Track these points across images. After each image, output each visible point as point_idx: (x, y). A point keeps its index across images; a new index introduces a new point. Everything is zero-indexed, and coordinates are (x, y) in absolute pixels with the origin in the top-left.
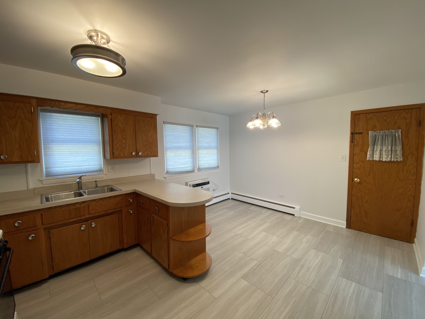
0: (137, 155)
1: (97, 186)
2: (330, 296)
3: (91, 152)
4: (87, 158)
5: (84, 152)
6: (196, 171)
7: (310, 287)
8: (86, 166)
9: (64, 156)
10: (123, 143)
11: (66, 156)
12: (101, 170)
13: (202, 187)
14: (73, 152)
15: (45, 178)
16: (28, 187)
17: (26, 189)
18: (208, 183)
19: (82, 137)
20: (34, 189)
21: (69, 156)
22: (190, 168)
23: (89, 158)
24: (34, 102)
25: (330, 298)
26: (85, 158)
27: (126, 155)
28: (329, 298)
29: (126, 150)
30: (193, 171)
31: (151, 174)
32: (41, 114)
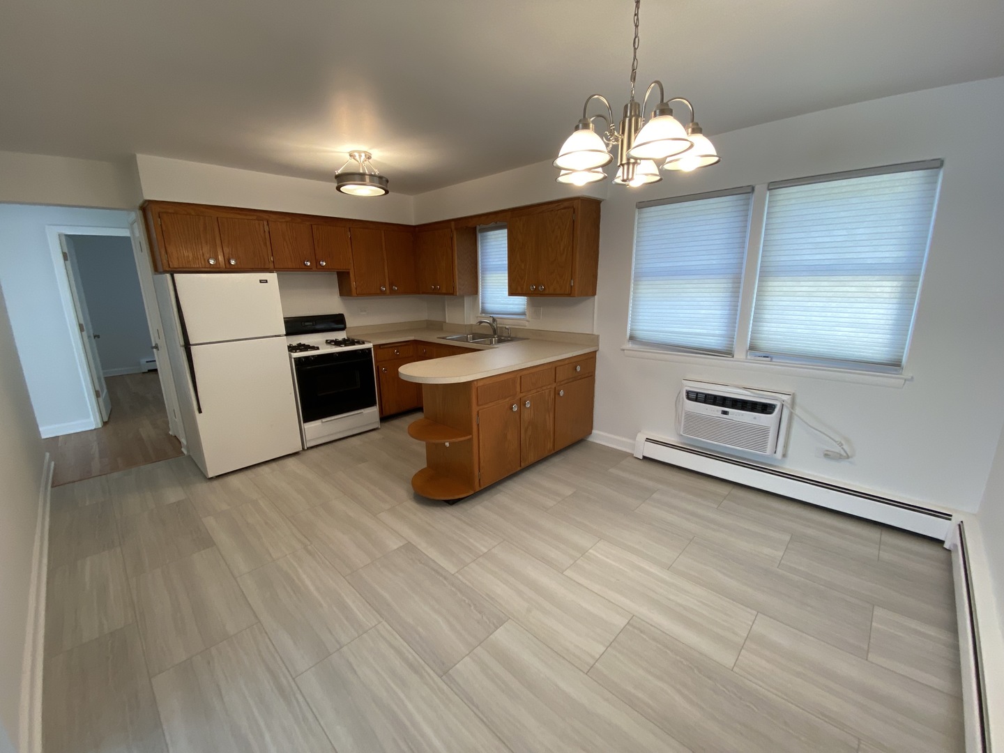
0: (538, 292)
1: (509, 336)
2: (294, 679)
6: (740, 354)
7: (338, 650)
8: (511, 304)
10: (522, 269)
11: (495, 289)
12: (523, 314)
13: (725, 413)
14: (501, 284)
15: (480, 315)
16: (464, 322)
18: (766, 408)
20: (471, 325)
21: (498, 290)
22: (713, 342)
24: (453, 224)
25: (290, 678)
27: (524, 290)
28: (292, 676)
29: (524, 282)
30: (728, 353)
31: (593, 335)
32: (479, 236)
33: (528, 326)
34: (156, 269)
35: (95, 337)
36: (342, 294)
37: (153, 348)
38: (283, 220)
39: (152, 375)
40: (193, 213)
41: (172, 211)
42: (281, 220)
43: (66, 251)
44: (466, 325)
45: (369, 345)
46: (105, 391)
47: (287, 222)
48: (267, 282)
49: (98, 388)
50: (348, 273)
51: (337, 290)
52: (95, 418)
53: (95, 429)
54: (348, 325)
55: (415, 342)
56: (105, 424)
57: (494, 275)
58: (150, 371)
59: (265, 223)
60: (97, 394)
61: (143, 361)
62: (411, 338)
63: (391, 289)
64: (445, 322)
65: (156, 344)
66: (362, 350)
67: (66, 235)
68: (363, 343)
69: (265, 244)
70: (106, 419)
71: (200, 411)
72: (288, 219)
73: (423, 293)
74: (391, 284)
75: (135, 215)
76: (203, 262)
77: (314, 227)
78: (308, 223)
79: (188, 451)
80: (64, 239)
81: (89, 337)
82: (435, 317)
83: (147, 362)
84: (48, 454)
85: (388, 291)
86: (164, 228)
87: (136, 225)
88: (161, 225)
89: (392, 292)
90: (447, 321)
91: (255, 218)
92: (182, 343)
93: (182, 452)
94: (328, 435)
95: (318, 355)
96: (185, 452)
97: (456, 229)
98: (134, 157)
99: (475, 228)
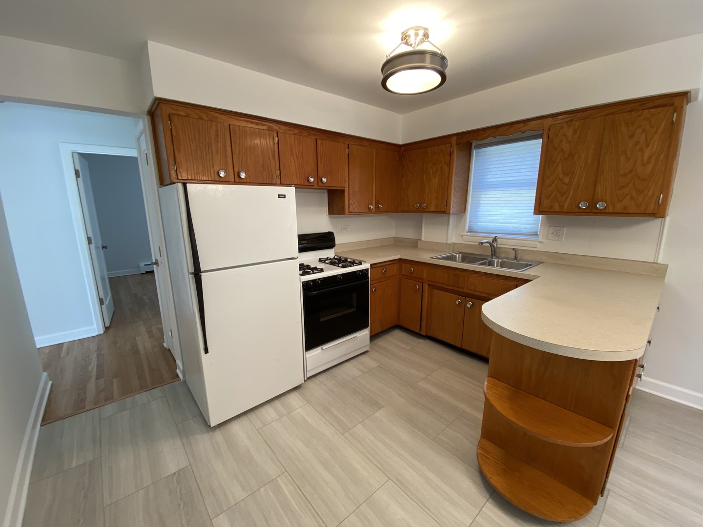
0: (592, 211)
1: (516, 258)
3: (526, 202)
4: (518, 211)
5: (515, 202)
8: (515, 223)
9: (489, 208)
10: (564, 183)
11: (492, 208)
12: (535, 234)
14: (501, 202)
15: (465, 234)
16: (447, 240)
17: (445, 242)
19: (517, 178)
20: (454, 244)
21: (496, 208)
23: (521, 211)
24: (454, 139)
26: (515, 211)
27: (565, 208)
29: (567, 198)
31: (657, 263)
32: (474, 152)
33: (540, 248)
34: (163, 181)
35: (103, 247)
36: (331, 212)
37: (154, 264)
38: (292, 133)
39: (149, 276)
40: (205, 118)
41: (183, 114)
42: (290, 132)
43: (78, 168)
44: (450, 244)
45: (365, 266)
46: (110, 295)
47: (294, 134)
48: (285, 197)
49: (102, 296)
50: (343, 191)
51: (326, 209)
52: (98, 325)
53: (98, 335)
54: (337, 242)
55: (400, 261)
56: (107, 329)
57: (492, 192)
58: (147, 272)
59: (275, 134)
60: (101, 302)
61: (142, 264)
62: (397, 257)
63: (377, 207)
64: (421, 240)
65: (156, 260)
66: (361, 271)
67: (80, 154)
68: (360, 263)
69: (274, 156)
70: (108, 325)
71: (206, 351)
72: (296, 131)
73: (403, 211)
74: (377, 203)
75: (142, 125)
76: (213, 175)
77: (319, 141)
78: (314, 137)
79: (184, 376)
80: (76, 157)
81: (97, 248)
82: (408, 234)
83: (145, 265)
84: (45, 374)
85: (374, 210)
86: (174, 133)
87: (143, 136)
88: (171, 129)
89: (378, 211)
90: (423, 239)
91: (265, 127)
92: (192, 270)
93: (177, 376)
94: (326, 363)
95: (324, 278)
96: (181, 377)
97: (458, 144)
98: (144, 46)
99: (471, 144)
